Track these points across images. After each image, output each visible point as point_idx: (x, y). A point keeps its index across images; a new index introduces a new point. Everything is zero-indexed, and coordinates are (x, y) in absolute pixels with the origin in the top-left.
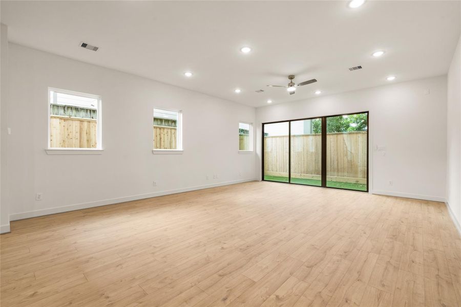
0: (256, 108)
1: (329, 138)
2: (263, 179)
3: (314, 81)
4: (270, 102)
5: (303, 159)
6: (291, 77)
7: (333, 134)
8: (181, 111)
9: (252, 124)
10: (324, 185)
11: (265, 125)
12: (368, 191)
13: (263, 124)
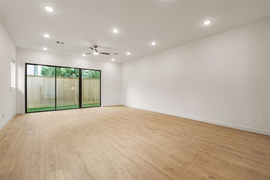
0: (18, 48)
2: (26, 112)
3: (109, 54)
4: (45, 49)
6: (96, 47)
10: (80, 107)
11: (27, 65)
12: (100, 106)
13: (26, 64)
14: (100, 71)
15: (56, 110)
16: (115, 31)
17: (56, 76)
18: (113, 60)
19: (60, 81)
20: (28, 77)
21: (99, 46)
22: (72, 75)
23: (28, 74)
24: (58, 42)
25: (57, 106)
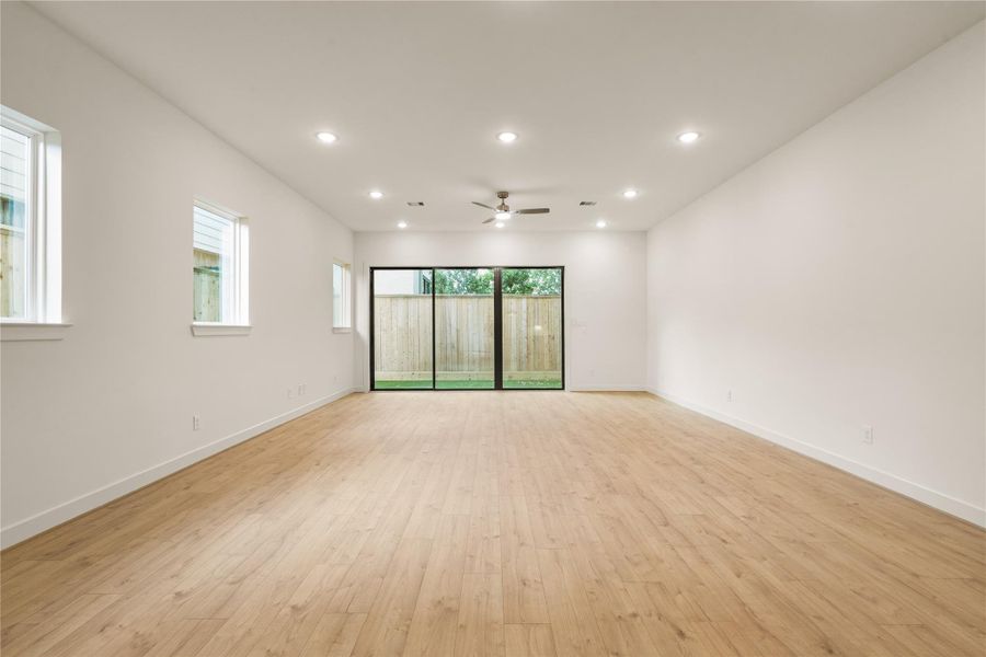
0: (356, 234)
1: (507, 303)
2: (373, 388)
3: (547, 211)
4: (402, 225)
5: (416, 344)
6: (503, 195)
7: (472, 297)
8: (241, 220)
9: (346, 266)
10: (499, 386)
11: (375, 272)
12: (563, 389)
13: (372, 269)
14: (563, 268)
15: (434, 389)
16: (508, 137)
17: (434, 294)
18: (601, 224)
19: (470, 307)
20: (376, 301)
21: (513, 193)
22: (511, 286)
23: (376, 293)
24: (421, 204)
25: (437, 379)
